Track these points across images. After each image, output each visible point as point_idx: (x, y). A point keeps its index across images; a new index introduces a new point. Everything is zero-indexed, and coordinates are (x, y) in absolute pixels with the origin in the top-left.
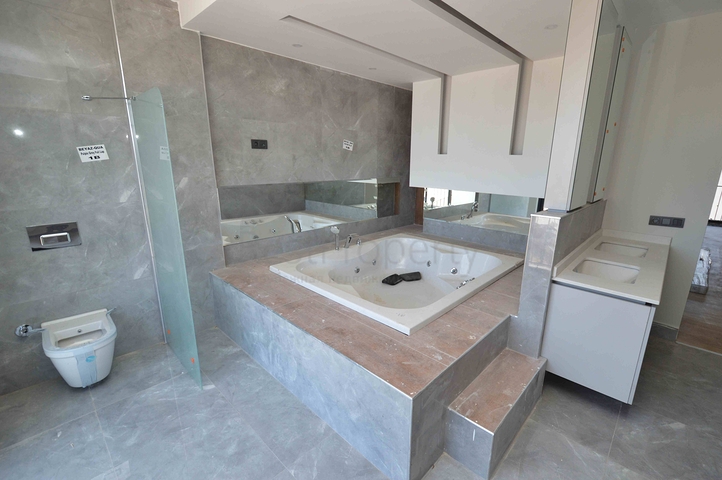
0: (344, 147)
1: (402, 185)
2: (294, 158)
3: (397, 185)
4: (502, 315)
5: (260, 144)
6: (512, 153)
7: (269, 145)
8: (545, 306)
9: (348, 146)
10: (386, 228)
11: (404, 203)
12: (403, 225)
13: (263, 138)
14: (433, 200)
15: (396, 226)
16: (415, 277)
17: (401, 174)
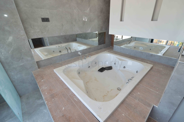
0: (84, 19)
1: (106, 33)
2: (63, 25)
3: (105, 33)
4: (149, 105)
5: (45, 20)
6: (152, 20)
7: (50, 20)
8: (176, 108)
9: (85, 19)
10: (101, 49)
11: (107, 40)
12: (107, 47)
13: (47, 17)
14: (117, 37)
15: (104, 48)
16: (110, 68)
17: (106, 29)
